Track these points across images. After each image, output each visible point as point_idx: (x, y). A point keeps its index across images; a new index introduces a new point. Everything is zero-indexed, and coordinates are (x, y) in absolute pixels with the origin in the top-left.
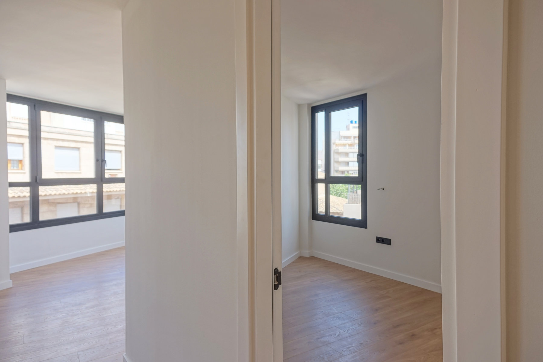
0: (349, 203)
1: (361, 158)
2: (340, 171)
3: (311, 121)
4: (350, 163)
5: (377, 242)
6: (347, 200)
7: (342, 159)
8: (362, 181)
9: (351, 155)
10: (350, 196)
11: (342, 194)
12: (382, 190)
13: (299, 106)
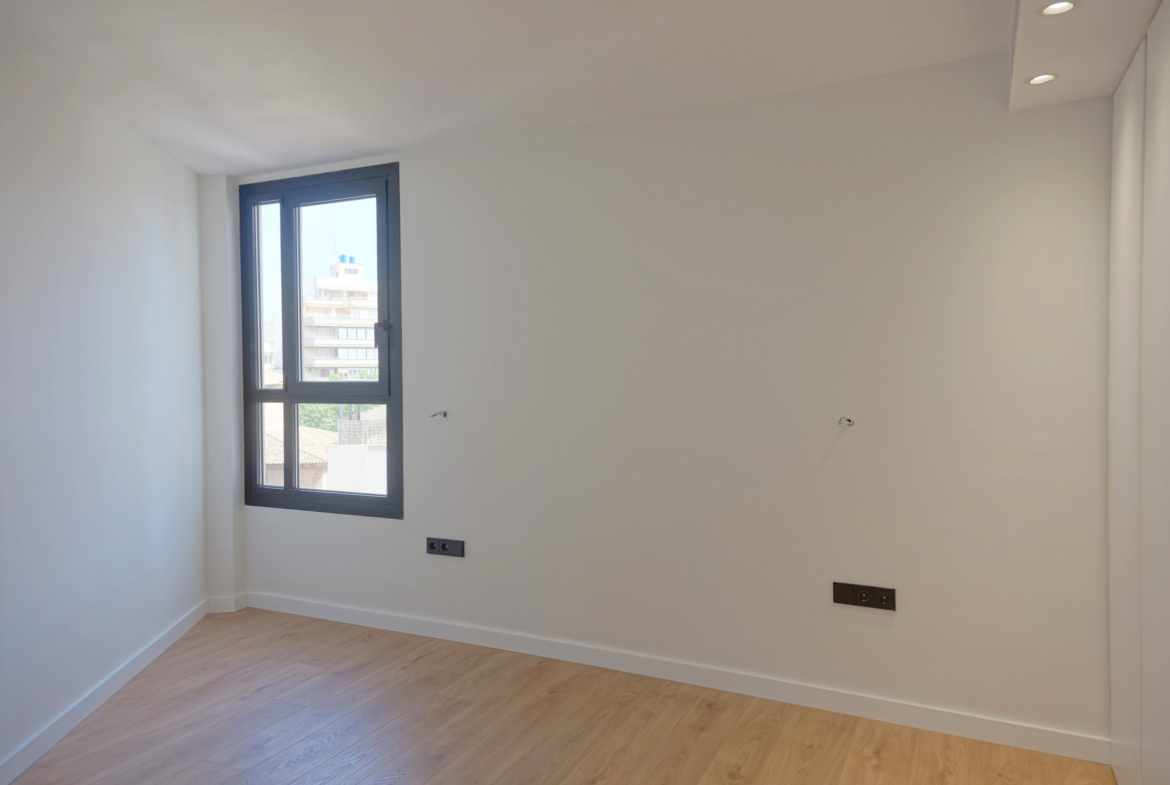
0: (341, 442)
1: (386, 333)
2: (317, 369)
3: (239, 227)
4: (340, 350)
5: (428, 552)
6: (335, 436)
7: (321, 340)
8: (389, 394)
9: (342, 332)
10: (343, 426)
11: (323, 420)
12: (440, 417)
13: (201, 179)
